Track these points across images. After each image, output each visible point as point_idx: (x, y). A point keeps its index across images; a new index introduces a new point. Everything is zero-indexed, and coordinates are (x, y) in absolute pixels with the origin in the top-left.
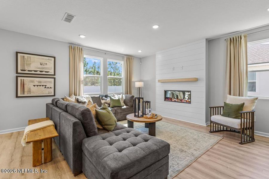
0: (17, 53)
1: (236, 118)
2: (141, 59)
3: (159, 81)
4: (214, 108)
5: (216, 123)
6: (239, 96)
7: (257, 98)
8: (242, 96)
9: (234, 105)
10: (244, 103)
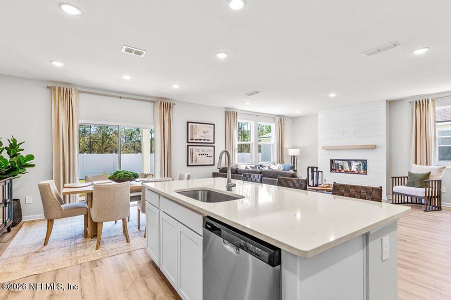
0: (188, 123)
1: (421, 187)
2: (294, 119)
3: (323, 148)
4: (397, 178)
5: (399, 194)
6: (427, 164)
7: (445, 167)
8: (430, 165)
9: (420, 174)
10: (430, 172)
